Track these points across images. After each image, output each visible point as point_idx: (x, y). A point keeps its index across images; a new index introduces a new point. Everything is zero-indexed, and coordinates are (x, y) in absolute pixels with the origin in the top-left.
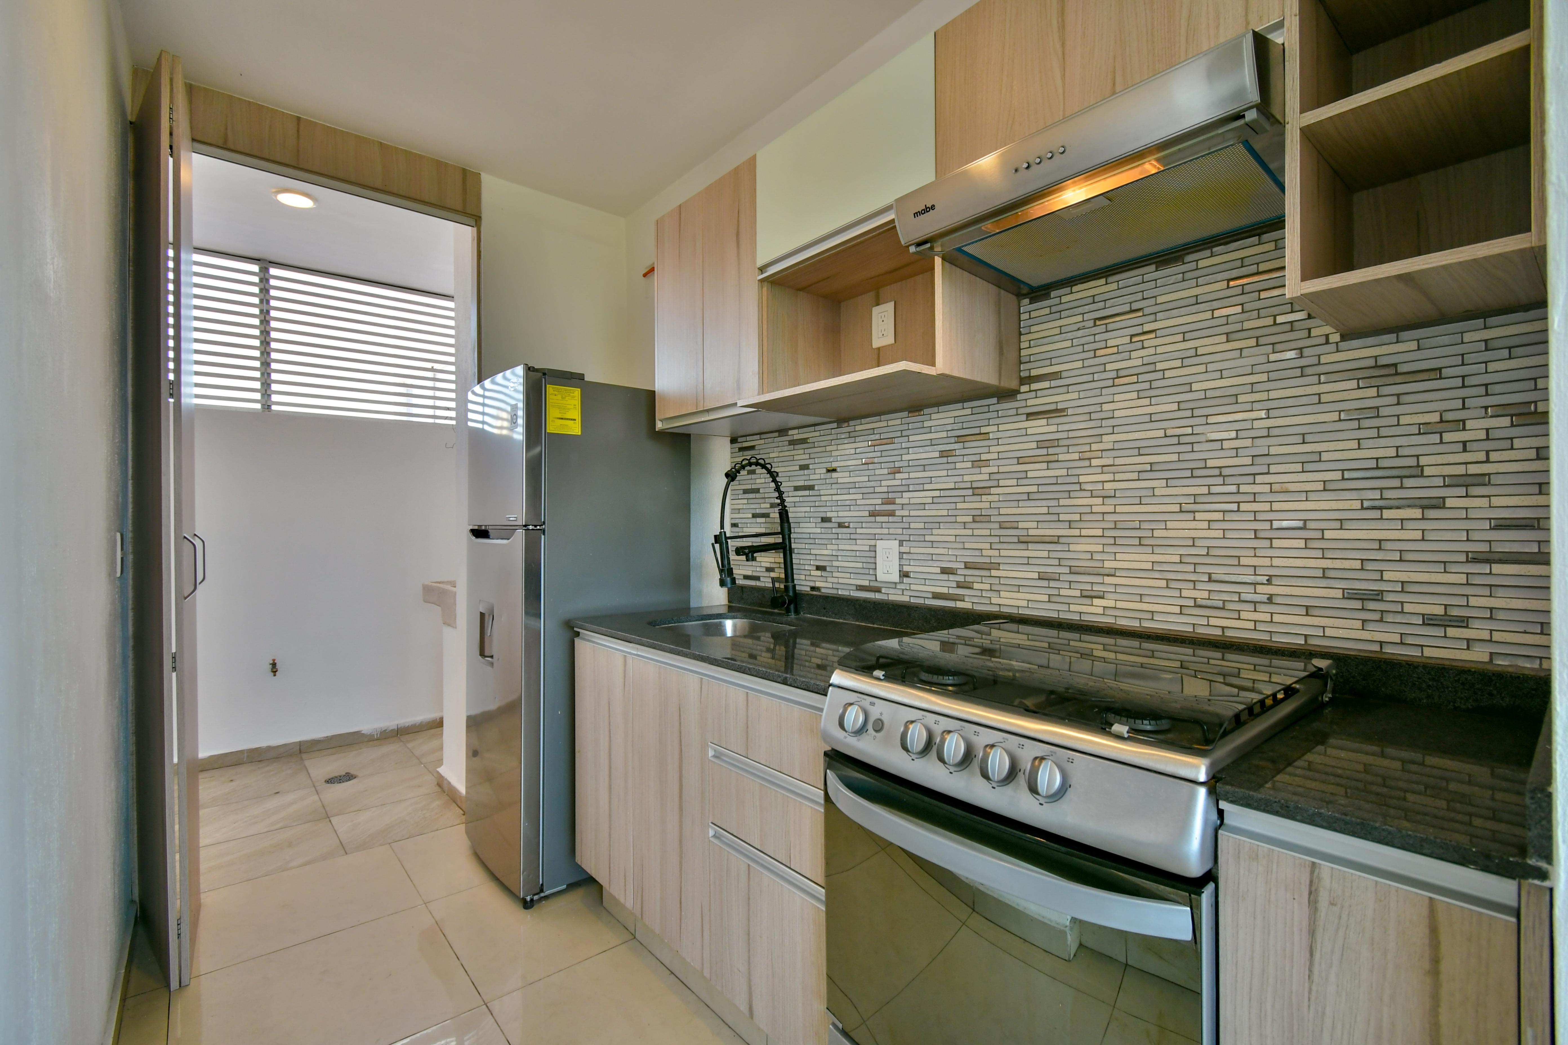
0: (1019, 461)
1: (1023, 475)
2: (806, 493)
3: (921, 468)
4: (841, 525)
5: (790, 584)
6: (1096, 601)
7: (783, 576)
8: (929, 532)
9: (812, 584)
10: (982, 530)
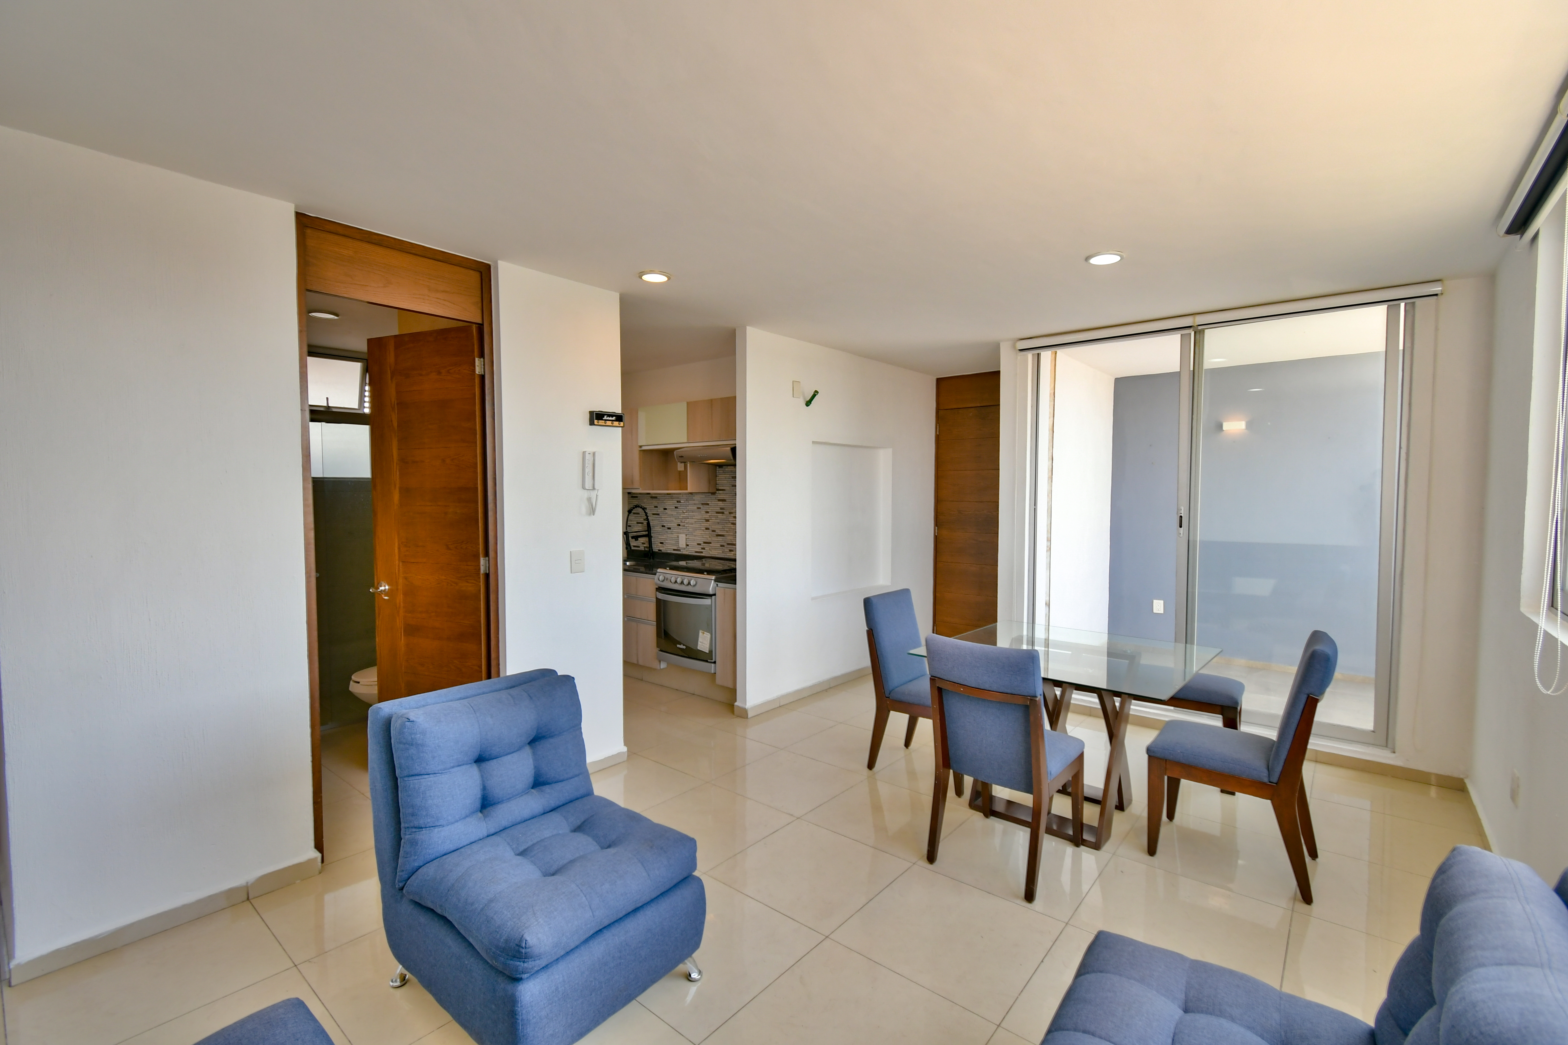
2: (656, 517)
4: (669, 528)
5: (651, 549)
7: (648, 546)
8: (693, 532)
9: (659, 549)
10: (707, 532)
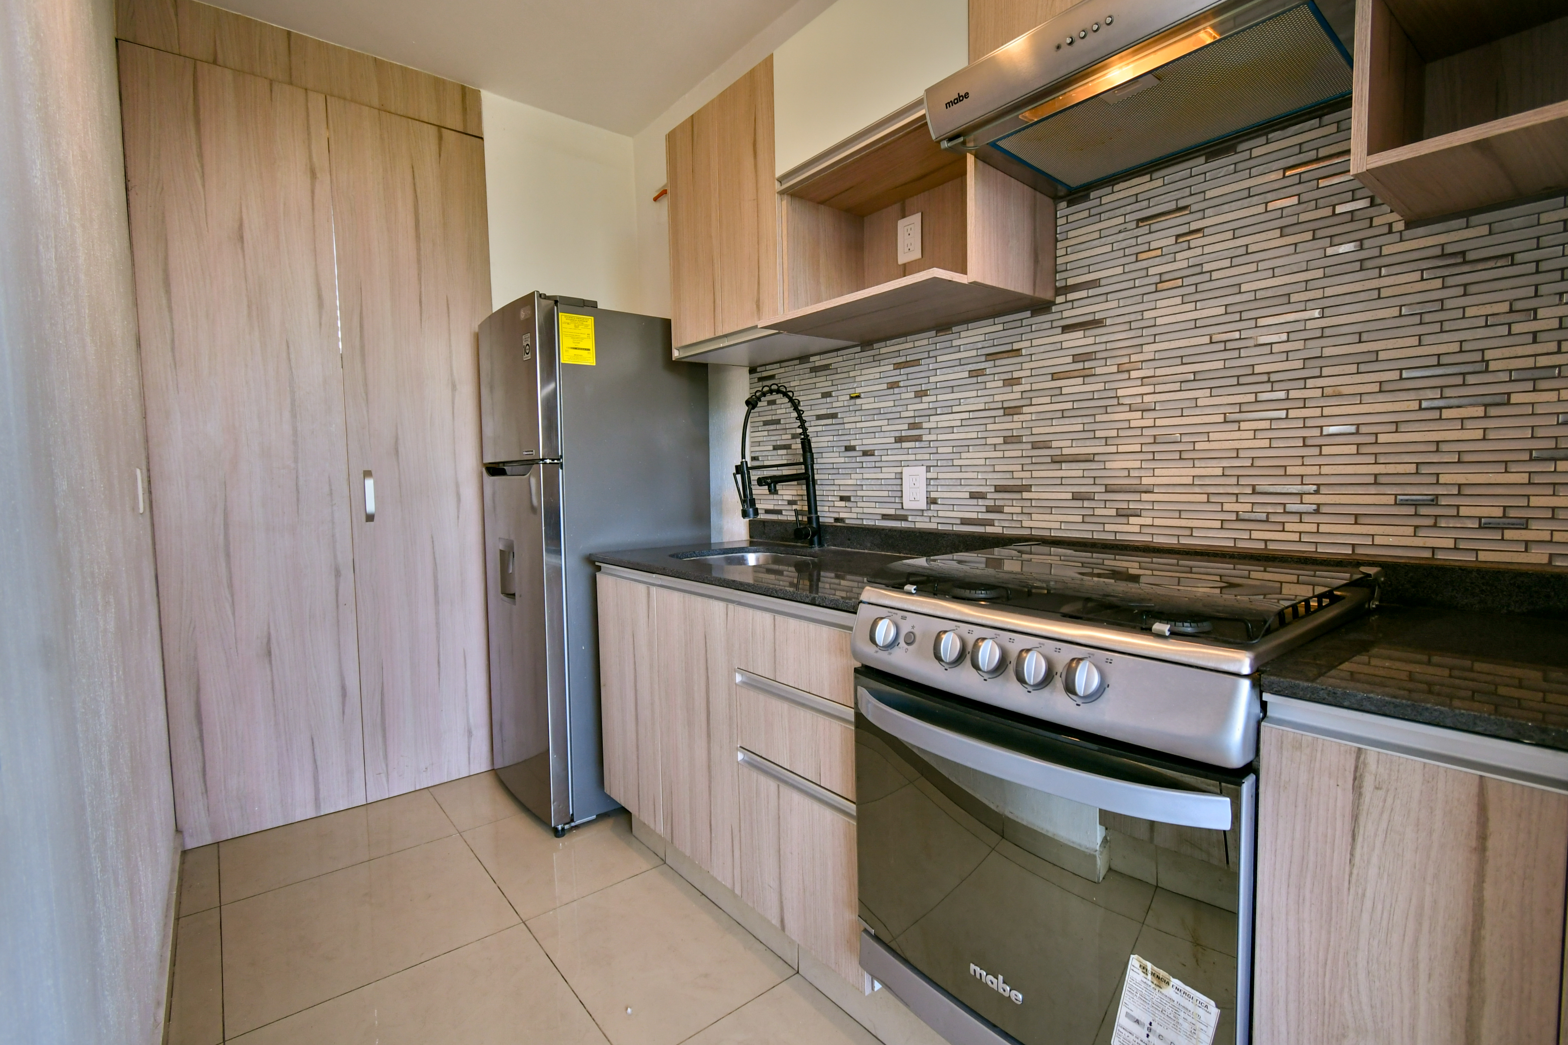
0: (1054, 377)
1: (1057, 392)
2: (829, 421)
3: (950, 390)
4: (865, 453)
5: (814, 516)
6: (1132, 520)
7: (806, 508)
8: (957, 456)
9: (836, 515)
10: (1013, 451)
